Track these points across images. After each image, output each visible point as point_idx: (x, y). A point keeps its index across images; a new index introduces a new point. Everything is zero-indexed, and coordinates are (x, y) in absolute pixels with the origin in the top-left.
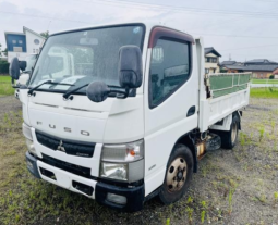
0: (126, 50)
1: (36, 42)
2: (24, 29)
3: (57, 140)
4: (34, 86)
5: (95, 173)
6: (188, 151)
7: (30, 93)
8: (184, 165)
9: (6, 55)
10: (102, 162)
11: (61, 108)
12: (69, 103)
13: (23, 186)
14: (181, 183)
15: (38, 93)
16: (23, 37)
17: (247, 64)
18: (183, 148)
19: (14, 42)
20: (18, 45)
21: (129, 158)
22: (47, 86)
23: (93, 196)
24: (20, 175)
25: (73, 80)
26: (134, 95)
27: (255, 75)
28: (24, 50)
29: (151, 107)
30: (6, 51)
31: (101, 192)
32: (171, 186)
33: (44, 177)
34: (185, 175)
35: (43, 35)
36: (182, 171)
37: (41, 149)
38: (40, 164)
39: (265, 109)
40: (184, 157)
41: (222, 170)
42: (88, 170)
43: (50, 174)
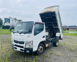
0: (29, 26)
1: (13, 20)
2: (10, 17)
3: (18, 41)
4: (14, 32)
5: (24, 47)
6: (43, 45)
7: (13, 33)
8: (42, 47)
9: (4, 24)
10: (25, 45)
11: (19, 36)
12: (20, 35)
13: (10, 52)
14: (41, 51)
15: (15, 33)
16: (9, 19)
17: (70, 27)
18: (42, 44)
19: (7, 20)
20: (8, 21)
21: (30, 44)
22: (17, 32)
23: (24, 52)
24: (9, 50)
25: (21, 31)
26: (31, 33)
27: (72, 30)
28: (9, 23)
29: (34, 35)
30: (4, 23)
31: (25, 50)
32: (39, 52)
33: (15, 49)
34: (42, 50)
35: (14, 19)
36: (42, 49)
37: (15, 43)
38: (14, 46)
39: (70, 39)
40: (42, 46)
41: (52, 50)
42: (23, 47)
43: (16, 48)
